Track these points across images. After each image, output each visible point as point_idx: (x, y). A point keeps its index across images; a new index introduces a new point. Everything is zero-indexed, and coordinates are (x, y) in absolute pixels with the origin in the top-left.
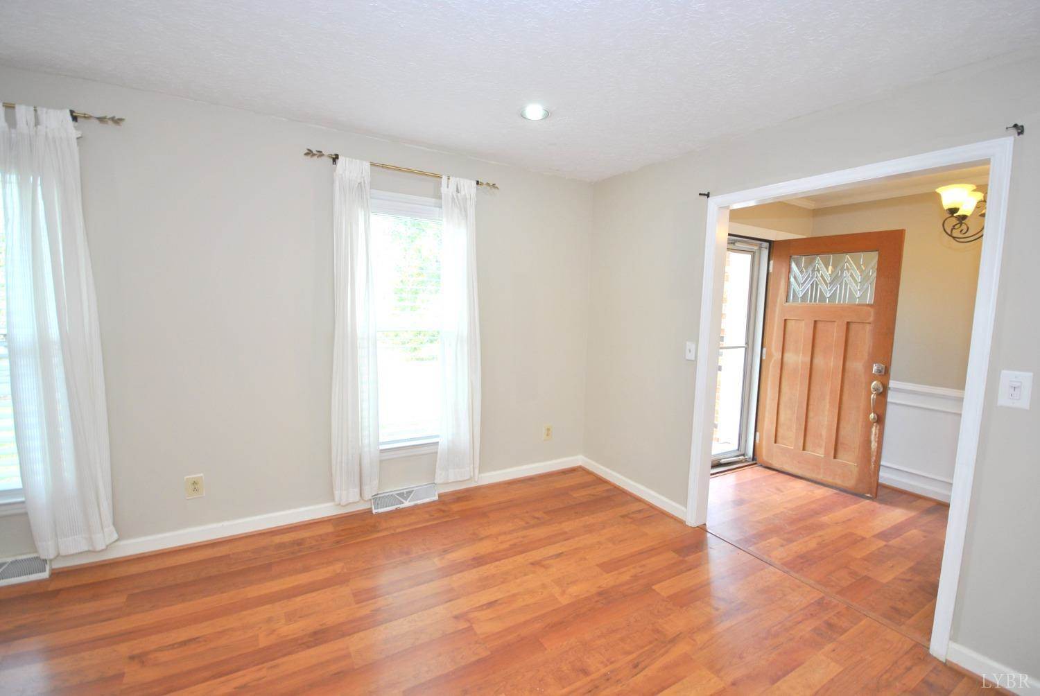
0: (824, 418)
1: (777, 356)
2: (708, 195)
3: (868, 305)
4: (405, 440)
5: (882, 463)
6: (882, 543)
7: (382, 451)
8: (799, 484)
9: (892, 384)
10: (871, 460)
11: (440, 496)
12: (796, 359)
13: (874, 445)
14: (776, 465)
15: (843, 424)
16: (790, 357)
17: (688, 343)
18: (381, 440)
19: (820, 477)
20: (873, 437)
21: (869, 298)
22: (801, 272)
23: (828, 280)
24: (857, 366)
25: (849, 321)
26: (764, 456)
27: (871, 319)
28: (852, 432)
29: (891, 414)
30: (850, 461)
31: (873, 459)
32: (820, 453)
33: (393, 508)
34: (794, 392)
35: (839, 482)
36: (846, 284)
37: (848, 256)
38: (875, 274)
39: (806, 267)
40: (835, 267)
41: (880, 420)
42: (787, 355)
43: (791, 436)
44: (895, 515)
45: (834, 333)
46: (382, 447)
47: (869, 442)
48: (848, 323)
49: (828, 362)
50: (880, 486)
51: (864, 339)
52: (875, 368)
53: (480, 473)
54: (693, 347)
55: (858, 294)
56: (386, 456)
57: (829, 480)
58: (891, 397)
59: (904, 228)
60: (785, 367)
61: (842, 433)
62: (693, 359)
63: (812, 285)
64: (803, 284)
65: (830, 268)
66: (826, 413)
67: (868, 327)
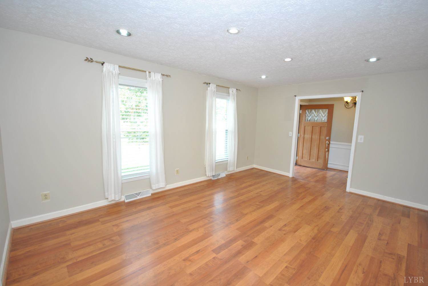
0: (315, 151)
1: (302, 136)
2: (296, 96)
3: (326, 122)
4: (221, 159)
5: (328, 162)
6: (332, 177)
7: (216, 162)
8: (309, 169)
9: (331, 142)
10: (326, 161)
11: (226, 175)
12: (308, 136)
13: (327, 157)
14: (302, 164)
15: (319, 152)
16: (306, 136)
17: (290, 132)
18: (216, 159)
19: (314, 166)
20: (327, 155)
21: (326, 121)
22: (309, 114)
23: (316, 116)
24: (323, 137)
25: (321, 126)
26: (299, 163)
27: (326, 126)
28: (322, 154)
29: (330, 149)
30: (321, 161)
31: (327, 160)
32: (314, 160)
33: (217, 178)
34: (307, 145)
35: (318, 167)
36: (320, 117)
37: (320, 110)
38: (327, 115)
39: (310, 112)
40: (317, 112)
41: (328, 151)
42: (305, 135)
43: (306, 157)
44: (332, 173)
45: (317, 129)
46: (216, 161)
47: (326, 156)
48: (321, 127)
49: (316, 137)
50: (328, 168)
51: (325, 131)
52: (327, 138)
53: (236, 168)
54: (291, 133)
55: (323, 119)
56: (217, 164)
57: (316, 167)
58: (331, 146)
59: (333, 104)
60: (305, 138)
61: (319, 154)
62: (291, 136)
63: (312, 117)
64: (309, 117)
65: (316, 113)
66: (316, 150)
67: (325, 128)
